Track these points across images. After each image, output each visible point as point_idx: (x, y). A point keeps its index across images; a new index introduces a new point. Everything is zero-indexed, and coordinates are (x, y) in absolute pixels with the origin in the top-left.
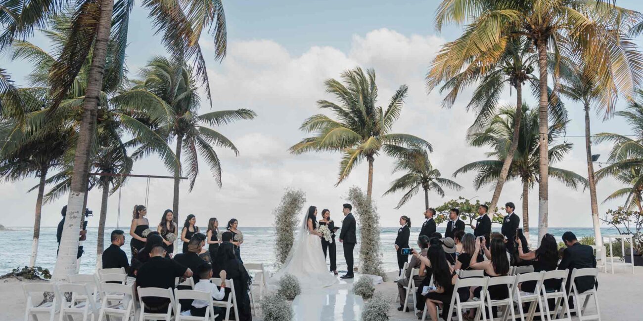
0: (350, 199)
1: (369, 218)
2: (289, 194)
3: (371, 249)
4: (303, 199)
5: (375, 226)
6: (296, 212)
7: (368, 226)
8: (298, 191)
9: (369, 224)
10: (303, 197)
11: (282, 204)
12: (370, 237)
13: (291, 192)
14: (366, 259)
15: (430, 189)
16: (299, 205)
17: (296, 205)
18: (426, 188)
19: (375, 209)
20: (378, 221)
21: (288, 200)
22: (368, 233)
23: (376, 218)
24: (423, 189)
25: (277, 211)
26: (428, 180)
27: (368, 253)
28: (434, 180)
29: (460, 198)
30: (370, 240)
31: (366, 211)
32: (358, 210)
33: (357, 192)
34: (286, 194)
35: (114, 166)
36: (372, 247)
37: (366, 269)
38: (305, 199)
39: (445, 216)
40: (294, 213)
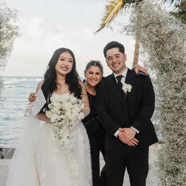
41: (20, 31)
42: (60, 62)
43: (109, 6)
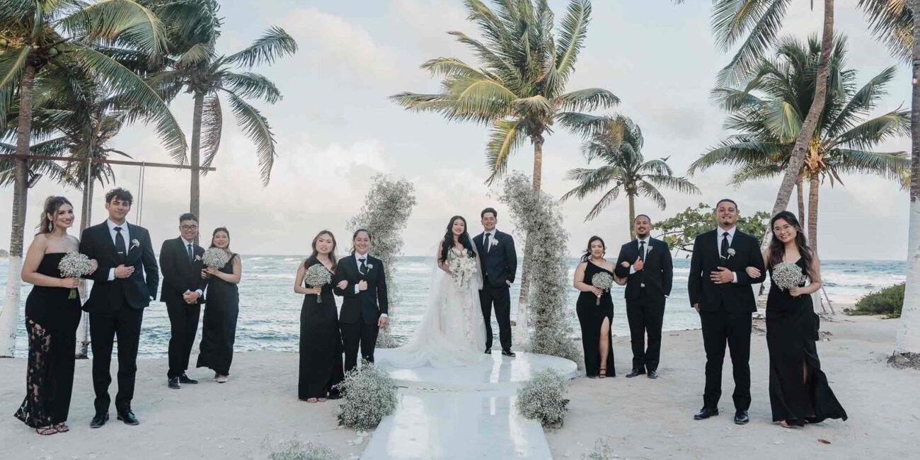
0: (508, 197)
1: (547, 238)
2: (380, 187)
3: (551, 302)
4: (409, 199)
5: (557, 256)
6: (396, 224)
7: (544, 255)
8: (399, 183)
9: (546, 252)
10: (409, 195)
11: (367, 207)
12: (550, 278)
13: (384, 185)
14: (539, 322)
15: (637, 194)
16: (401, 211)
17: (395, 209)
18: (631, 192)
19: (559, 221)
20: (564, 244)
21: (379, 199)
22: (544, 270)
23: (559, 239)
24: (626, 193)
25: (357, 223)
26: (635, 178)
27: (543, 311)
28: (645, 179)
29: (701, 206)
30: (549, 284)
31: (541, 224)
32: (523, 223)
33: (522, 185)
34: (376, 188)
35: (100, 151)
36: (552, 298)
37: (540, 344)
38: (414, 198)
39: (678, 237)
40: (390, 227)
41: (416, 201)
42: (455, 227)
43: (495, 143)
